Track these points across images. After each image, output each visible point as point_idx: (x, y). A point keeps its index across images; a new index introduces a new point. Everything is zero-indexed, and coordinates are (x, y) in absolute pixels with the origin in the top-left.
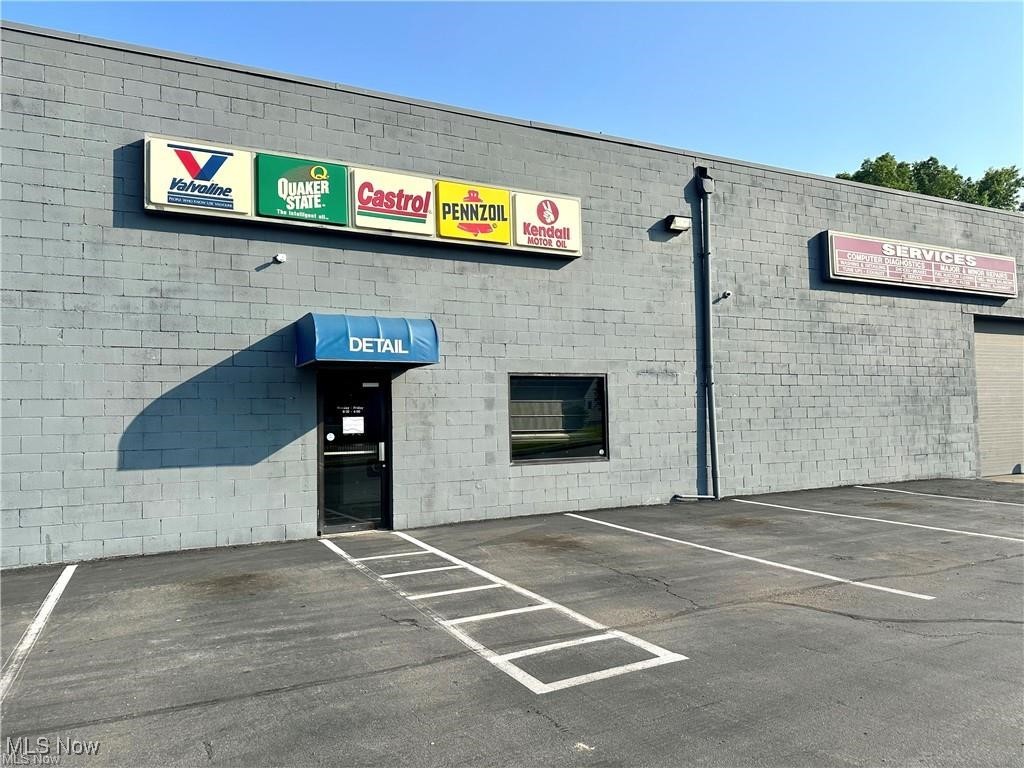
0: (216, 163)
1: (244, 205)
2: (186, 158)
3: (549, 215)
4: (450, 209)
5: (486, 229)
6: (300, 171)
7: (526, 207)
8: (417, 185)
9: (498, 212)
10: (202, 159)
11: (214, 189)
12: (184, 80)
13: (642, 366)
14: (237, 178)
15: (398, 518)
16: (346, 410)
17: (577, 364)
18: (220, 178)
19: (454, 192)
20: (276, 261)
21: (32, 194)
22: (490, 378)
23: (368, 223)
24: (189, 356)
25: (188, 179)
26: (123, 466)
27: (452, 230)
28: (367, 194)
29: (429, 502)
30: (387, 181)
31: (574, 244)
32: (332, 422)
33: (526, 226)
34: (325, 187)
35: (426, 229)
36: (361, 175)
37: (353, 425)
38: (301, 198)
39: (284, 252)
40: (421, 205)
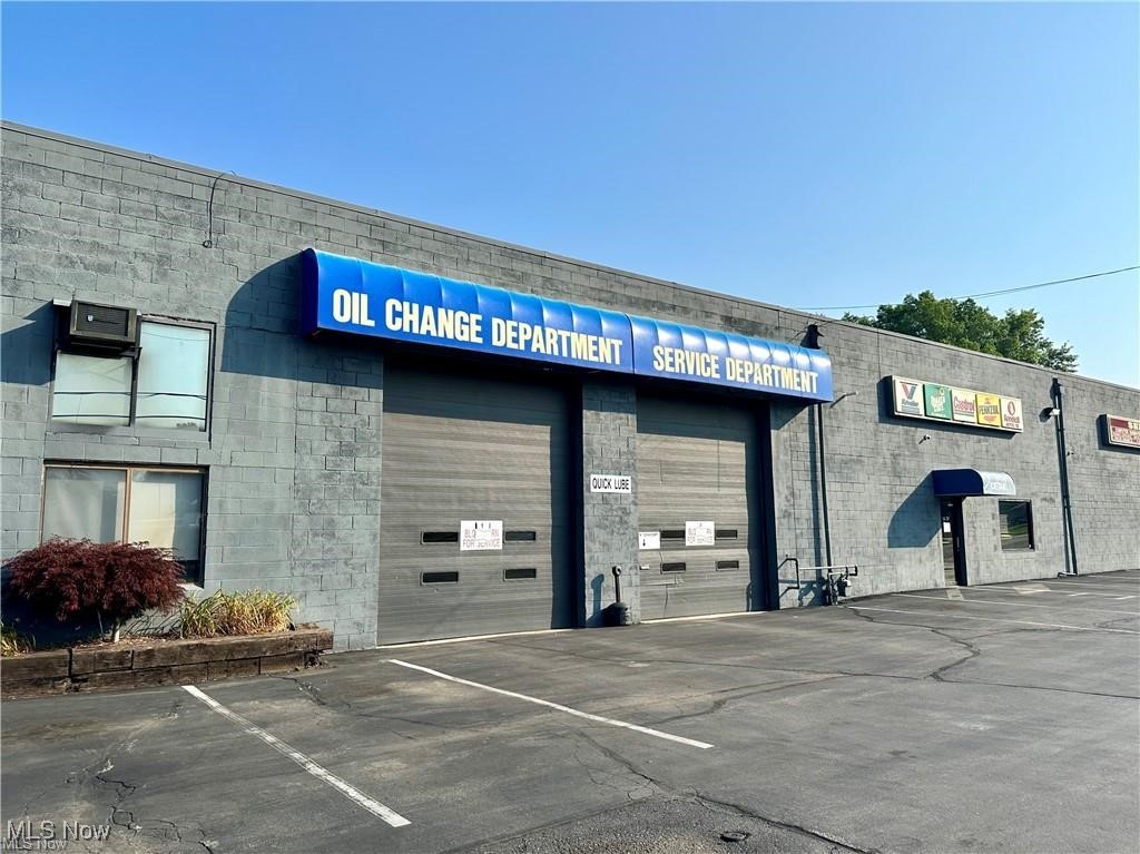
0: (913, 389)
1: (922, 414)
2: (905, 388)
3: (1012, 410)
4: (981, 409)
5: (992, 418)
7: (1005, 405)
8: (970, 396)
9: (996, 409)
10: (909, 388)
11: (912, 403)
13: (1043, 496)
14: (919, 396)
15: (969, 580)
16: (944, 521)
17: (1021, 494)
18: (914, 398)
19: (982, 399)
20: (925, 438)
21: (857, 408)
22: (992, 502)
23: (958, 418)
24: (904, 490)
25: (906, 399)
27: (982, 420)
28: (956, 403)
29: (978, 571)
30: (962, 395)
33: (1004, 416)
35: (974, 420)
36: (955, 392)
38: (937, 406)
39: (928, 434)
40: (972, 407)
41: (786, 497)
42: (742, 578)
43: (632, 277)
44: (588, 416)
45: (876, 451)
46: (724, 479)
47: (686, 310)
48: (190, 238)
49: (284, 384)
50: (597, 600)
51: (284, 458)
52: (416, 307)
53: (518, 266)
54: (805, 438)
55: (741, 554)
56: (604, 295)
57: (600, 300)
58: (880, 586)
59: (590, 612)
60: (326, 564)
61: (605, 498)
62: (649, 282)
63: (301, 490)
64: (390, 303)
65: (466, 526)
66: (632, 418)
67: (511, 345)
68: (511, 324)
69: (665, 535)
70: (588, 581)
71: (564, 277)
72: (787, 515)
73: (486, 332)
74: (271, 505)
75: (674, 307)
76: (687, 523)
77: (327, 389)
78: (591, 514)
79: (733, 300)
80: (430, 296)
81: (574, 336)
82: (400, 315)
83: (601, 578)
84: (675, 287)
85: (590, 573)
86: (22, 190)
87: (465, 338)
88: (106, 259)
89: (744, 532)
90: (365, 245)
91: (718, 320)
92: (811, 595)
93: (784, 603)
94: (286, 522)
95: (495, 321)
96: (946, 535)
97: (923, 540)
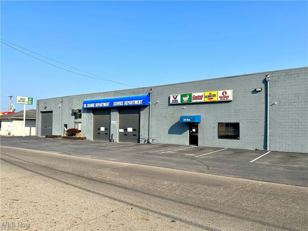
0: (177, 97)
1: (179, 102)
2: (174, 97)
3: (225, 94)
4: (206, 97)
5: (212, 99)
6: (185, 96)
7: (220, 93)
8: (201, 94)
9: (215, 95)
10: (175, 97)
11: (176, 100)
13: (248, 121)
14: (179, 99)
15: (199, 144)
16: (193, 128)
17: (233, 121)
18: (177, 99)
20: (184, 108)
21: (162, 104)
22: (214, 123)
23: (194, 101)
24: (174, 121)
25: (174, 99)
26: (168, 134)
27: (206, 100)
28: (194, 97)
30: (196, 94)
31: (230, 98)
32: (191, 130)
33: (220, 97)
34: (189, 97)
35: (202, 100)
36: (193, 94)
37: (194, 130)
38: (186, 99)
40: (202, 97)
42: (137, 137)
44: (111, 113)
46: (134, 121)
51: (86, 121)
54: (148, 112)
55: (137, 133)
58: (165, 142)
60: (88, 131)
61: (113, 125)
63: (87, 124)
65: (101, 128)
66: (117, 113)
69: (124, 130)
70: (111, 135)
72: (143, 127)
76: (128, 128)
78: (111, 127)
81: (104, 103)
86: (73, 101)
94: (86, 127)
95: (96, 104)
96: (193, 132)
97: (180, 132)
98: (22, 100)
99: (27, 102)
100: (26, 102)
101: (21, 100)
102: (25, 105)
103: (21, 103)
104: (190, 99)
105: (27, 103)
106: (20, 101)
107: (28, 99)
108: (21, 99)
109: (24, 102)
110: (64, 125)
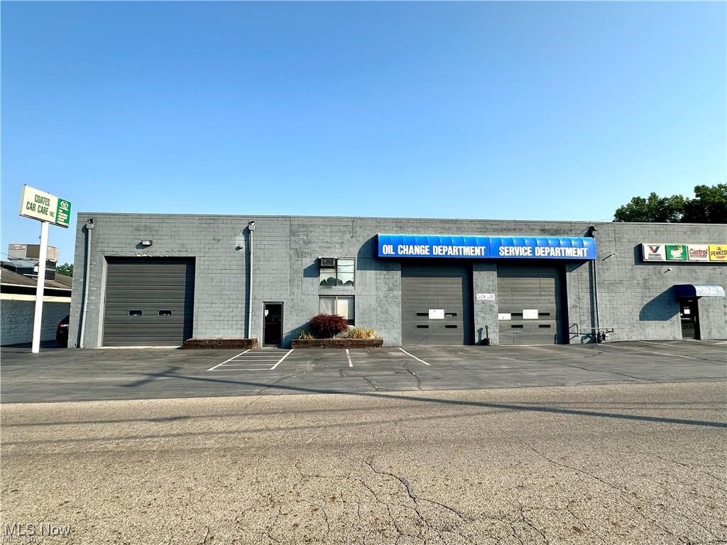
0: (658, 248)
1: (664, 259)
2: (651, 248)
4: (713, 253)
5: (723, 257)
6: (676, 248)
8: (704, 247)
10: (654, 248)
11: (657, 255)
12: (646, 229)
14: (662, 251)
15: (702, 337)
16: (685, 308)
18: (658, 252)
19: (714, 248)
20: (669, 270)
21: (620, 259)
23: (693, 259)
24: (651, 294)
25: (652, 253)
27: (714, 258)
28: (692, 252)
29: (710, 333)
30: (696, 247)
32: (681, 310)
34: (682, 251)
35: (707, 259)
36: (690, 246)
37: (687, 311)
38: (676, 255)
39: (671, 268)
40: (705, 252)
41: (575, 300)
42: (553, 331)
43: (495, 221)
44: (475, 274)
45: (633, 278)
46: (543, 293)
47: (521, 230)
48: (348, 236)
49: (373, 272)
50: (480, 337)
51: (373, 292)
52: (407, 246)
53: (447, 226)
54: (586, 275)
55: (553, 322)
56: (483, 230)
57: (481, 232)
58: (633, 337)
59: (477, 340)
60: (386, 321)
61: (483, 302)
62: (502, 221)
63: (379, 301)
64: (399, 247)
65: (431, 311)
66: (495, 273)
67: (440, 254)
68: (440, 247)
69: (513, 315)
70: (476, 330)
71: (466, 226)
73: (431, 250)
74: (371, 305)
75: (515, 229)
76: (524, 311)
77: (385, 272)
78: (477, 308)
79: (545, 222)
80: (412, 242)
81: (464, 247)
82: (402, 249)
83: (482, 329)
84: (515, 221)
85: (477, 327)
86: (311, 232)
87: (424, 254)
88: (329, 245)
89: (553, 313)
90: (395, 229)
91: (537, 231)
92: (589, 339)
93: (572, 342)
94: (375, 310)
95: (434, 247)
96: (685, 316)
97: (665, 317)
98: (41, 205)
99: (55, 215)
100: (52, 214)
101: (37, 204)
102: (46, 225)
103: (35, 214)
104: (684, 254)
105: (53, 220)
106: (32, 207)
107: (59, 205)
108: (39, 199)
109: (44, 211)
110: (263, 305)
